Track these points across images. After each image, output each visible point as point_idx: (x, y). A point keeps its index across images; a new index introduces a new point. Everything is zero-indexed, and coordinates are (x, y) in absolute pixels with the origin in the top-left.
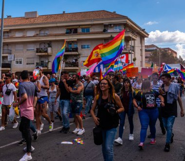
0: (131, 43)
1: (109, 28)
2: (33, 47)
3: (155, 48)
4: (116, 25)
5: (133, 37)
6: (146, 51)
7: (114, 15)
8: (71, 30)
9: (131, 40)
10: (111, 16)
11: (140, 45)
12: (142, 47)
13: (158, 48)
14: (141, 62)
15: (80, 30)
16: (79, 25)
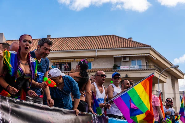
0: (157, 87)
1: (122, 63)
4: (133, 58)
5: (161, 78)
7: (130, 43)
9: (157, 83)
10: (124, 45)
11: (172, 91)
12: (175, 93)
16: (74, 58)
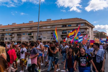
0: (88, 30)
1: (79, 25)
2: (50, 32)
3: (97, 32)
4: (81, 23)
5: (89, 28)
6: (94, 33)
7: (81, 20)
8: (64, 25)
10: (79, 20)
11: (91, 31)
13: (98, 32)
14: (92, 37)
15: (67, 26)
16: (67, 24)
